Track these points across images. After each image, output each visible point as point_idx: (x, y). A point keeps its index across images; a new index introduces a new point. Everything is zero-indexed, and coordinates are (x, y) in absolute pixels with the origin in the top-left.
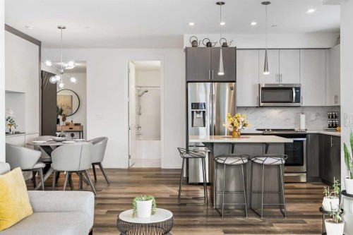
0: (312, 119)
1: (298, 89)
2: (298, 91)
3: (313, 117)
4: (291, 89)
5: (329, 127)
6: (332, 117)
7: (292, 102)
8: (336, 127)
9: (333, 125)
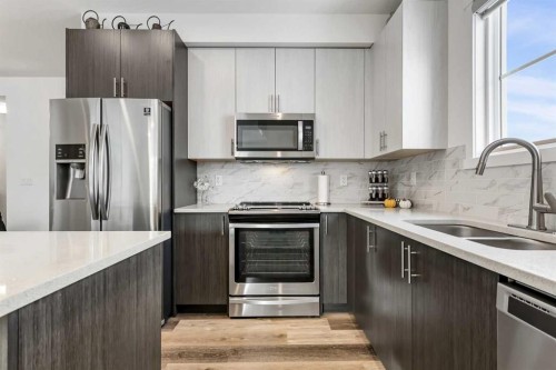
0: (342, 184)
1: (309, 123)
2: (309, 128)
3: (343, 181)
4: (295, 123)
5: (372, 199)
6: (377, 181)
7: (296, 150)
8: (383, 199)
9: (377, 195)
